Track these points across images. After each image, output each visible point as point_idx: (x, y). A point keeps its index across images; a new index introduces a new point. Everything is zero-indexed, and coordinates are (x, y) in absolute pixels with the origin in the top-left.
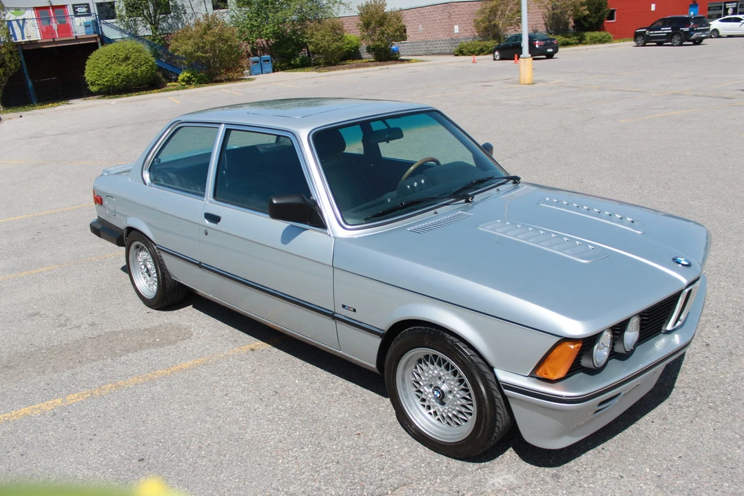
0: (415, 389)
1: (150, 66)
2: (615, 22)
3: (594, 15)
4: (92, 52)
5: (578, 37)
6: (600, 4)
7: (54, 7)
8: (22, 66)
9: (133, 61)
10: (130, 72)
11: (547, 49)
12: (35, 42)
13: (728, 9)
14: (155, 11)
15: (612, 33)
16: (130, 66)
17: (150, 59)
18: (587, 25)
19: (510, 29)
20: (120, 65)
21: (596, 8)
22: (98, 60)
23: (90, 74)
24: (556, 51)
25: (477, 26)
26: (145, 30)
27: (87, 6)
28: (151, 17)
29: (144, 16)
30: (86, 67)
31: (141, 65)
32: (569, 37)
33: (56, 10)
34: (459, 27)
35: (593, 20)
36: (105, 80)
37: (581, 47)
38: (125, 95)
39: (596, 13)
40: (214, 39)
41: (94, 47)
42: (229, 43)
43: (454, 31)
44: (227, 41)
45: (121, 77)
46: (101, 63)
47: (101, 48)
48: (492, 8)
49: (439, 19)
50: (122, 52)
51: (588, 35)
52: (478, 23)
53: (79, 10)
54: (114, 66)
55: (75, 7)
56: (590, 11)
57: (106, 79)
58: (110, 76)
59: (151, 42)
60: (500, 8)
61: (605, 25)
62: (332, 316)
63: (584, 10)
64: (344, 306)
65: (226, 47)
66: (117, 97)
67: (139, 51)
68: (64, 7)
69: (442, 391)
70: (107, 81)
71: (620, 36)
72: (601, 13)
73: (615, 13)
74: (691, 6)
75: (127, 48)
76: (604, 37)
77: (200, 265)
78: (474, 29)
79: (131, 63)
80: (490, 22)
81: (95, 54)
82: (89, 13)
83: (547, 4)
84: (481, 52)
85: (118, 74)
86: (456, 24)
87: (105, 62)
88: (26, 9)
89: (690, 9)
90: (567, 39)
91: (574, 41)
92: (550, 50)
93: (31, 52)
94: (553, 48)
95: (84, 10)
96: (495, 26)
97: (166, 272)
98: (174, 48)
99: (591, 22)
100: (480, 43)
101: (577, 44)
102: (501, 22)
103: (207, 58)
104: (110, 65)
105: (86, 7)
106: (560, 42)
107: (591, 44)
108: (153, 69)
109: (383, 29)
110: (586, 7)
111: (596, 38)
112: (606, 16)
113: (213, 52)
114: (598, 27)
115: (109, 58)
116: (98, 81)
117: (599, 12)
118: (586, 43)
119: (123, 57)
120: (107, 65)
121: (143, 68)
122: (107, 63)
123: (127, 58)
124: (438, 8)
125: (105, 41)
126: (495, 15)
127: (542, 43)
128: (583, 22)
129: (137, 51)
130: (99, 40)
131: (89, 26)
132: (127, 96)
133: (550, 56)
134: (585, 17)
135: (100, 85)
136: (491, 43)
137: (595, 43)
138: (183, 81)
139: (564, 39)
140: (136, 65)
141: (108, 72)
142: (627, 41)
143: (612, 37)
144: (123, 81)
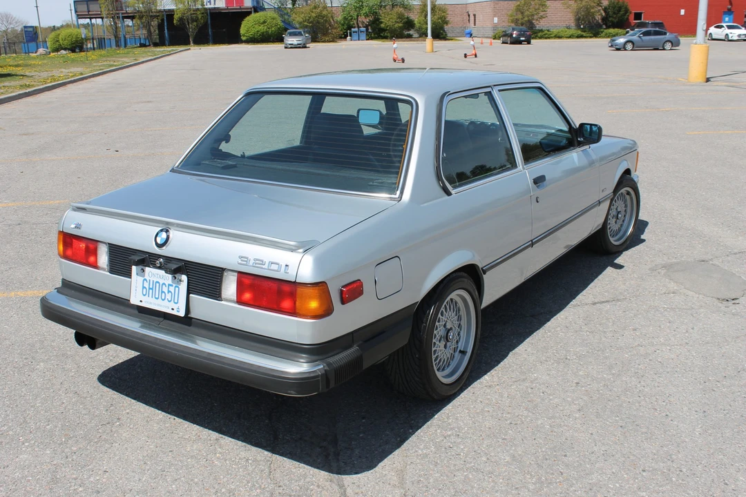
1: (278, 27)
3: (615, 16)
8: (207, 22)
10: (265, 30)
12: (219, 8)
16: (266, 27)
17: (279, 23)
18: (610, 24)
20: (260, 26)
21: (617, 11)
22: (249, 22)
23: (242, 30)
30: (242, 25)
31: (272, 27)
34: (498, 19)
43: (493, 21)
44: (324, 17)
45: (259, 33)
47: (253, 15)
49: (488, 12)
50: (262, 18)
51: (605, 31)
54: (256, 26)
58: (253, 32)
70: (251, 35)
73: (642, 14)
74: (725, 13)
75: (266, 16)
81: (248, 18)
86: (495, 16)
87: (252, 23)
89: (724, 16)
92: (522, 39)
104: (254, 25)
115: (255, 21)
116: (247, 34)
123: (264, 22)
129: (272, 19)
130: (252, 10)
140: (269, 26)
141: (253, 29)
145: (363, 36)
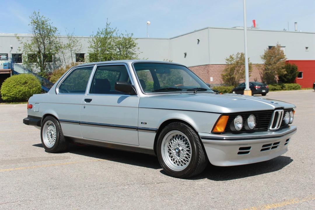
0: (168, 149)
1: (38, 88)
2: (302, 79)
3: (289, 75)
4: (7, 78)
5: (281, 86)
6: (293, 68)
9: (29, 85)
10: (27, 90)
11: (262, 90)
14: (44, 60)
15: (300, 85)
16: (27, 87)
17: (39, 84)
18: (286, 80)
19: (241, 80)
20: (22, 86)
21: (291, 71)
22: (9, 82)
24: (267, 92)
25: (223, 78)
26: (37, 69)
28: (41, 63)
29: (38, 62)
30: (2, 86)
31: (33, 87)
32: (276, 86)
34: (213, 78)
35: (290, 77)
36: (11, 94)
37: (282, 92)
38: (22, 103)
39: (291, 73)
40: (76, 76)
41: (8, 76)
42: (84, 79)
43: (210, 80)
45: (21, 93)
46: (11, 84)
48: (231, 68)
49: (202, 74)
50: (23, 79)
51: (286, 85)
52: (224, 76)
56: (287, 72)
57: (13, 93)
58: (15, 92)
59: (40, 75)
60: (236, 69)
61: (297, 80)
62: (137, 129)
63: (284, 71)
64: (142, 123)
65: (82, 81)
66: (17, 104)
67: (33, 79)
69: (179, 150)
70: (13, 94)
71: (305, 86)
72: (294, 74)
73: (302, 74)
75: (27, 77)
76: (296, 87)
77: (80, 123)
78: (222, 80)
79: (28, 86)
80: (230, 76)
81: (8, 79)
82: (7, 59)
83: (263, 68)
84: (225, 92)
85: (20, 91)
86: (211, 76)
87: (13, 84)
90: (275, 87)
91: (278, 88)
92: (264, 91)
94: (265, 90)
96: (233, 78)
97: (61, 133)
98: (52, 80)
99: (288, 78)
100: (225, 87)
101: (280, 90)
102: (237, 76)
103: (71, 86)
104: (16, 86)
105: (6, 56)
106: (271, 88)
107: (288, 90)
108: (39, 90)
109: (170, 77)
110: (285, 69)
111: (292, 87)
112: (297, 75)
113: (74, 83)
114: (292, 81)
115: (16, 82)
116: (8, 94)
117: (293, 73)
118: (286, 90)
119: (24, 82)
120: (14, 86)
121: (34, 89)
122: (14, 84)
124: (202, 67)
125: (15, 73)
126: (233, 72)
127: (259, 87)
128: (284, 78)
129: (32, 80)
130: (11, 72)
131: (6, 65)
132: (23, 103)
133: (264, 94)
134: (285, 75)
135: (8, 96)
136: (231, 88)
137: (291, 89)
139: (273, 87)
140: (30, 87)
141: (14, 89)
142: (309, 89)
143: (301, 87)
144: (22, 95)
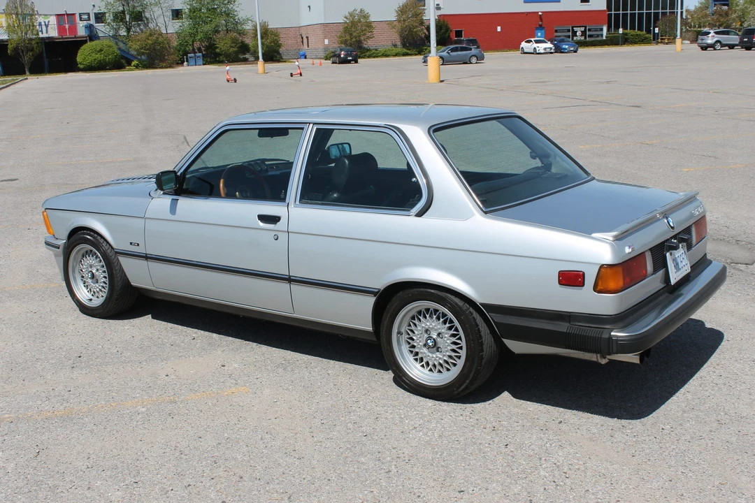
7: (68, 15)
8: (42, 52)
12: (52, 38)
13: (576, 32)
23: (79, 59)
27: (88, 14)
33: (69, 16)
44: (160, 44)
47: (89, 43)
53: (83, 17)
54: (93, 55)
55: (80, 15)
68: (74, 14)
74: (537, 29)
88: (51, 15)
89: (536, 31)
93: (49, 44)
95: (86, 17)
123: (101, 50)
138: (134, 66)
145: (200, 61)
